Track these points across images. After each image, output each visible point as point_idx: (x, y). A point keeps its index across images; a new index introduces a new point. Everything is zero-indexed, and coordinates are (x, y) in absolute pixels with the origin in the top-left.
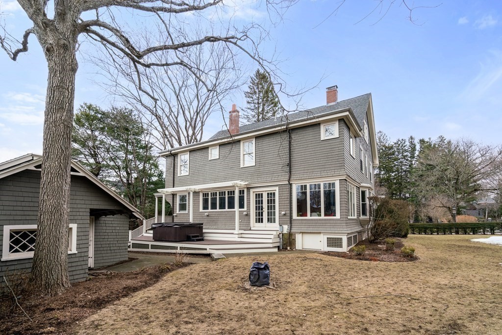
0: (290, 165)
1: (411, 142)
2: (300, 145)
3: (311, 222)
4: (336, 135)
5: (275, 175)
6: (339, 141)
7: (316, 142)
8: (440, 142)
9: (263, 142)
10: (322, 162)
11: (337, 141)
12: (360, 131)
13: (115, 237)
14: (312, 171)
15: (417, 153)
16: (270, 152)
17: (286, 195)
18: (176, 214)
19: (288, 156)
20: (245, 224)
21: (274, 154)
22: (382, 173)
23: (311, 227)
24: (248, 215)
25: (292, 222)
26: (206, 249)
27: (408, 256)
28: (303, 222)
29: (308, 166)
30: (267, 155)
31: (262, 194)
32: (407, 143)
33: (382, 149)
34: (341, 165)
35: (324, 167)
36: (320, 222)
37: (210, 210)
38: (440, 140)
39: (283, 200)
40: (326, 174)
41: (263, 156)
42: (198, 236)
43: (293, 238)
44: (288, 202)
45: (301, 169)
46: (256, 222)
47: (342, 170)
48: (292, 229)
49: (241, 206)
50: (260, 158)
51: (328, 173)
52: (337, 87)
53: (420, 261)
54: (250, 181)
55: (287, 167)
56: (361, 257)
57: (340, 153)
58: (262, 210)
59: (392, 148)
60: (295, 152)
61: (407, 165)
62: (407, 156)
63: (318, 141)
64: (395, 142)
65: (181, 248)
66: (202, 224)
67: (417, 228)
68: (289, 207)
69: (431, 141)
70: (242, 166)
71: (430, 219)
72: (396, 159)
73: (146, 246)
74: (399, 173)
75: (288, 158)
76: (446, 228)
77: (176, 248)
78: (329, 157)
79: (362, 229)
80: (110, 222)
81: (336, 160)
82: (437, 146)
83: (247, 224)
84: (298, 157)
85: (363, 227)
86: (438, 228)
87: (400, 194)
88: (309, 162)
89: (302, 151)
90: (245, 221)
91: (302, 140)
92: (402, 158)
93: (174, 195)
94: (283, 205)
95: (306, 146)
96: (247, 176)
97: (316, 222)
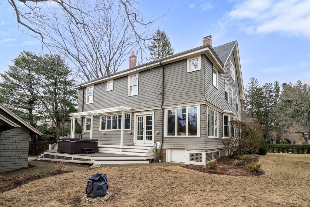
0: (163, 94)
1: (276, 85)
2: (171, 77)
3: (178, 140)
4: (199, 68)
5: (152, 102)
6: (201, 72)
7: (184, 74)
8: (298, 85)
9: (144, 76)
10: (187, 91)
11: (199, 73)
12: (223, 67)
13: (16, 148)
14: (179, 98)
15: (280, 93)
16: (149, 84)
17: (160, 118)
18: (83, 133)
19: (162, 86)
20: (130, 140)
21: (152, 85)
22: (254, 107)
23: (177, 144)
24: (132, 134)
25: (164, 140)
26: (90, 160)
27: (254, 171)
28: (172, 140)
29: (176, 94)
30: (147, 86)
31: (143, 117)
32: (273, 86)
33: (254, 91)
34: (202, 92)
35: (189, 94)
36: (185, 140)
37: (106, 130)
38: (298, 83)
39: (158, 122)
40: (190, 100)
41: (144, 87)
42: (92, 150)
43: (164, 152)
44: (161, 123)
45: (171, 97)
46: (138, 139)
47: (203, 97)
48: (164, 145)
49: (127, 126)
50: (141, 89)
51: (192, 100)
52: (211, 37)
53: (264, 176)
54: (134, 107)
55: (161, 95)
56: (213, 171)
57: (201, 82)
58: (142, 130)
59: (261, 89)
60: (167, 83)
61: (273, 102)
62: (272, 95)
63: (185, 74)
64: (264, 85)
65: (75, 159)
66: (97, 140)
67: (277, 148)
68: (161, 127)
69: (291, 84)
70: (129, 96)
71: (289, 142)
72: (264, 98)
73: (52, 157)
74: (266, 108)
75: (162, 88)
76: (299, 149)
77: (71, 158)
78: (193, 86)
79: (224, 147)
80: (11, 136)
81: (198, 89)
82: (295, 88)
83: (131, 141)
84: (169, 87)
85: (225, 145)
86: (293, 149)
87: (267, 123)
88: (178, 90)
89: (172, 82)
90: (130, 139)
91: (172, 73)
92: (269, 97)
93: (83, 118)
94: (157, 126)
95: (175, 78)
96: (132, 103)
97: (182, 140)
